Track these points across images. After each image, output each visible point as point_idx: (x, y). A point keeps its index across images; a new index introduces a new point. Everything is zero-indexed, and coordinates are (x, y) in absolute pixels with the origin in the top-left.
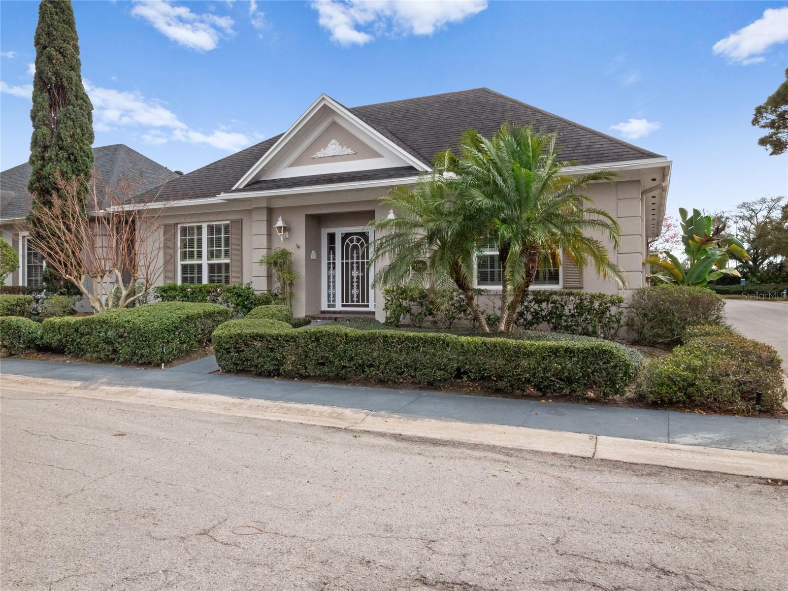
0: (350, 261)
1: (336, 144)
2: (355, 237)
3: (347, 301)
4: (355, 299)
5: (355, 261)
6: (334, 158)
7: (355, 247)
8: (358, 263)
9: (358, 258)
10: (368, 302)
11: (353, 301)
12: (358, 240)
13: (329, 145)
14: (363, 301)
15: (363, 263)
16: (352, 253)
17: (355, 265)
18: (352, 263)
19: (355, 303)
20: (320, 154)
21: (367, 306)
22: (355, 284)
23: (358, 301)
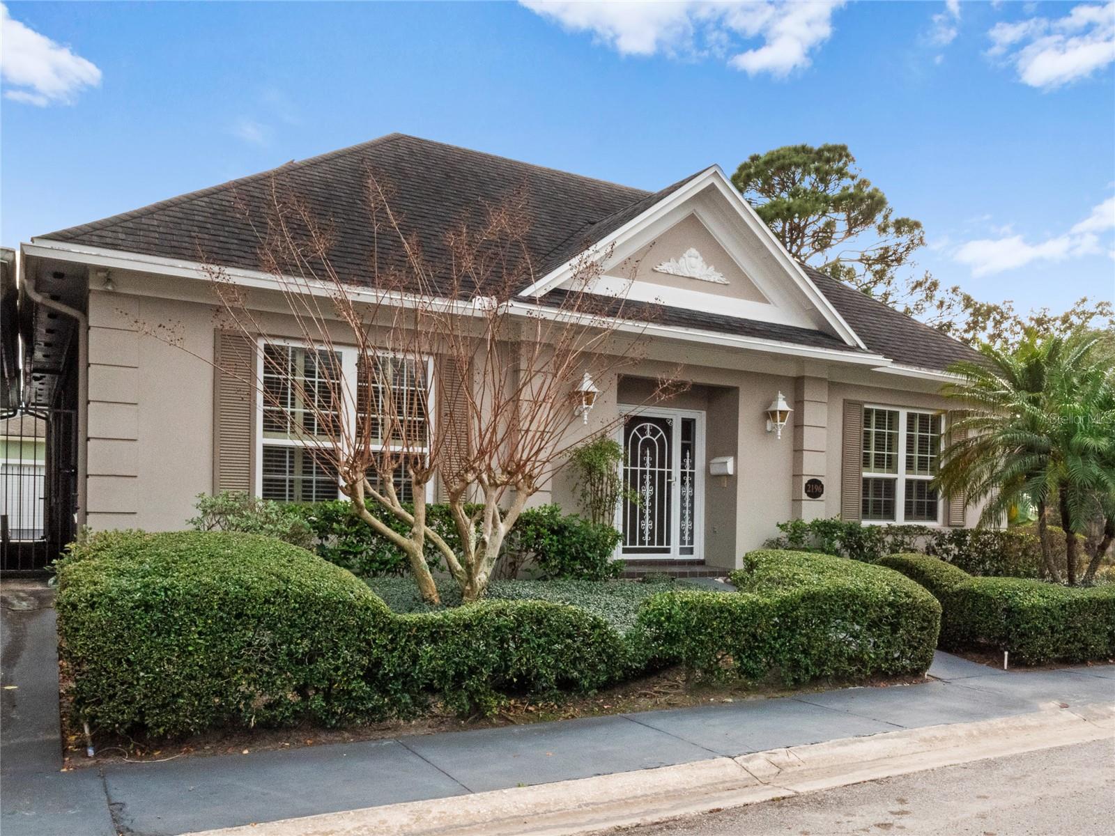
0: (639, 468)
1: (697, 258)
2: (648, 425)
3: (633, 542)
4: (647, 538)
5: (648, 468)
6: (691, 281)
7: (649, 443)
8: (652, 473)
9: (653, 465)
10: (668, 543)
11: (642, 542)
12: (654, 432)
13: (685, 255)
14: (660, 542)
15: (661, 474)
16: (643, 455)
17: (648, 477)
18: (643, 473)
19: (647, 546)
20: (666, 267)
21: (667, 551)
22: (647, 511)
23: (651, 542)
